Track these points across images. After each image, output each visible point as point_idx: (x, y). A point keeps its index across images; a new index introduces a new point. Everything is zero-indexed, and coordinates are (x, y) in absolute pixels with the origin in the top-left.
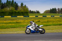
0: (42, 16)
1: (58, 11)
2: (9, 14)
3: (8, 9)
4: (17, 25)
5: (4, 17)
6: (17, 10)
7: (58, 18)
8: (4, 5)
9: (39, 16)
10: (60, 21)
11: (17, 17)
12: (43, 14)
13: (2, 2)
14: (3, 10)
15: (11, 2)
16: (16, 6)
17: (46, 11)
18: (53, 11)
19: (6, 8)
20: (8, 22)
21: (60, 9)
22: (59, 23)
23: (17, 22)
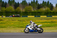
2: (45, 14)
3: (44, 9)
4: (53, 24)
5: (40, 17)
6: (52, 10)
8: (40, 6)
11: (52, 17)
13: (38, 3)
14: (40, 10)
15: (47, 3)
16: (51, 7)
19: (42, 9)
20: (44, 21)
23: (52, 22)
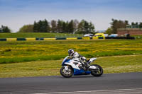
0: (15, 39)
1: (51, 26)
7: (53, 43)
9: (8, 39)
10: (58, 50)
12: (17, 33)
17: (25, 27)
18: (41, 27)
21: (57, 23)
22: (54, 54)
